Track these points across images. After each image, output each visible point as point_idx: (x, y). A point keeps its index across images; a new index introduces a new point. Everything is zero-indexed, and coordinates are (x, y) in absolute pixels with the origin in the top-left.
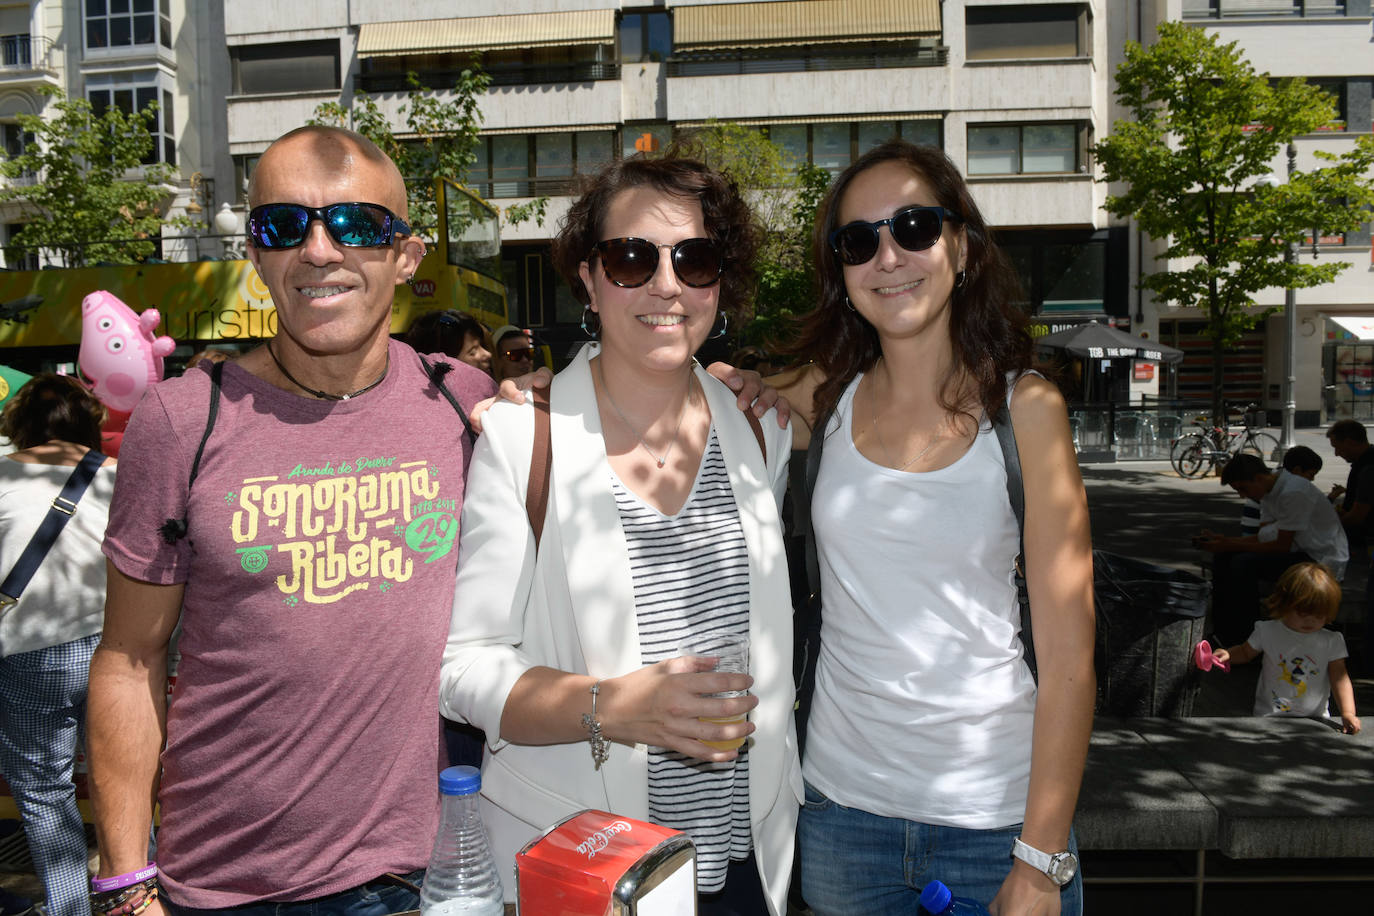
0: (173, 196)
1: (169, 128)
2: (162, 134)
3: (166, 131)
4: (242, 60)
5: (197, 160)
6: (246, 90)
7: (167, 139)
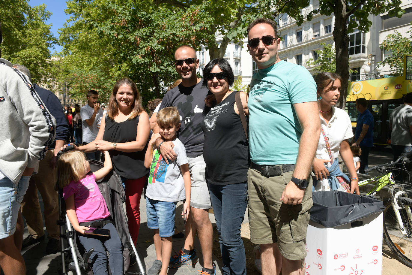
0: (364, 61)
1: (364, 43)
2: (362, 45)
3: (363, 43)
4: (384, 19)
5: (371, 50)
6: (385, 28)
7: (363, 46)
